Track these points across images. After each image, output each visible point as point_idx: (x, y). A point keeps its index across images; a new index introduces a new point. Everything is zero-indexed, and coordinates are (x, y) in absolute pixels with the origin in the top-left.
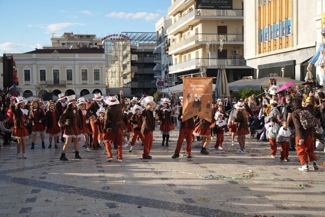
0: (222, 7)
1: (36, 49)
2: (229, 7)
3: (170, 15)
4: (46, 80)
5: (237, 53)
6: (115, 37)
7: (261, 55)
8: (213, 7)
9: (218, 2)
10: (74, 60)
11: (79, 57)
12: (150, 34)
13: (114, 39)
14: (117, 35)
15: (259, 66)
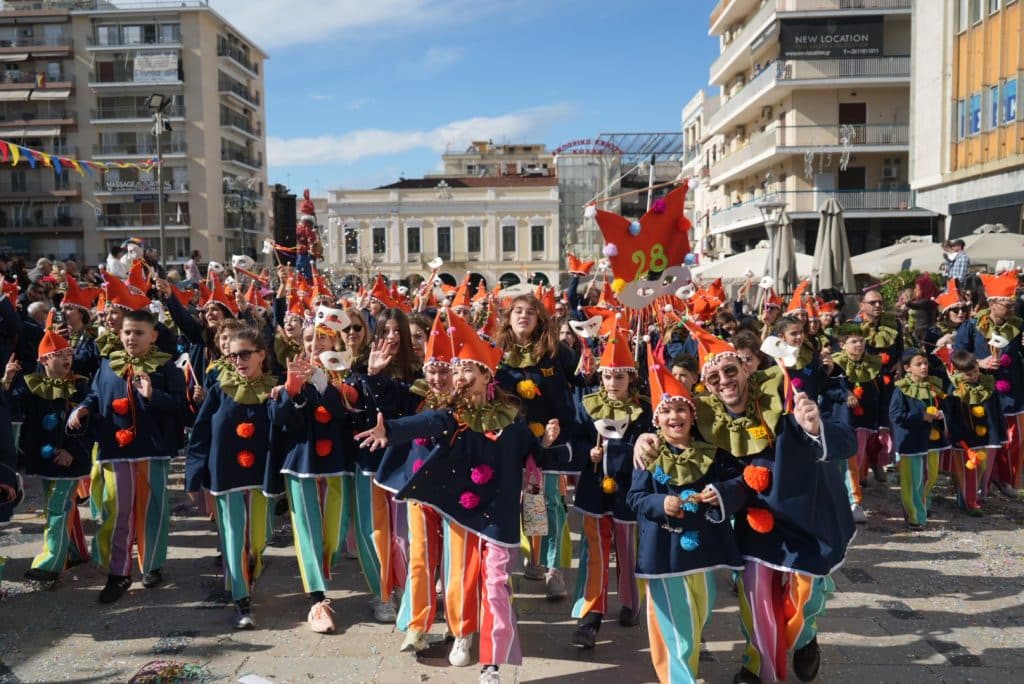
0: (854, 52)
1: (402, 179)
2: (872, 51)
3: (717, 82)
4: (421, 251)
5: (894, 175)
6: (583, 147)
7: (960, 174)
8: (828, 53)
9: (842, 39)
10: (486, 204)
11: (498, 195)
12: (671, 137)
13: (581, 152)
14: (589, 142)
15: (953, 208)
